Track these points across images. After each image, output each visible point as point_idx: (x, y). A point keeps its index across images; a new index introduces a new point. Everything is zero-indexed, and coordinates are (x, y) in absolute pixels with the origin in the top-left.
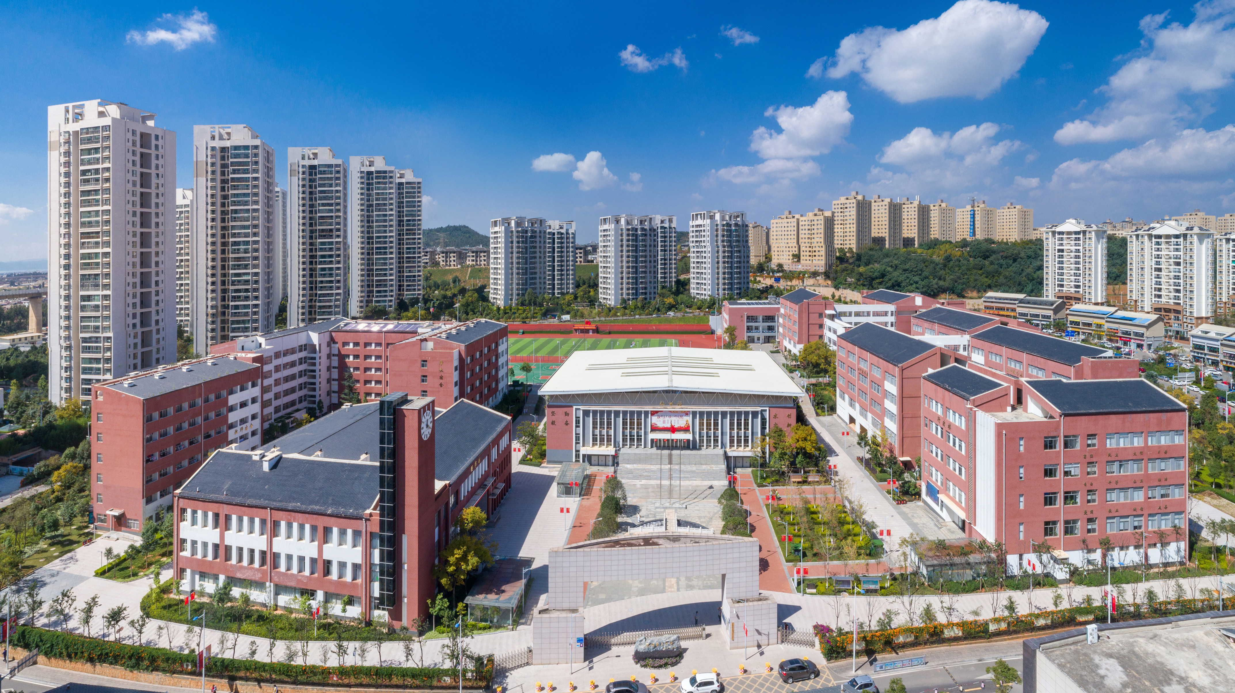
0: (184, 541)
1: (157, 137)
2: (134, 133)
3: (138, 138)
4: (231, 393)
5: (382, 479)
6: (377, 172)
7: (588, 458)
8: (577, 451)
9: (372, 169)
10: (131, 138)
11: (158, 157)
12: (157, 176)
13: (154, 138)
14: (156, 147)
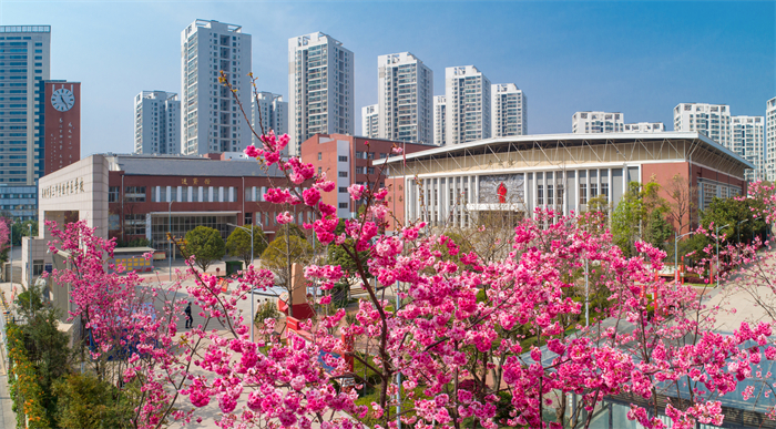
1: (235, 38)
2: (215, 35)
3: (219, 39)
10: (213, 39)
11: (235, 51)
12: (234, 64)
13: (231, 39)
14: (234, 44)
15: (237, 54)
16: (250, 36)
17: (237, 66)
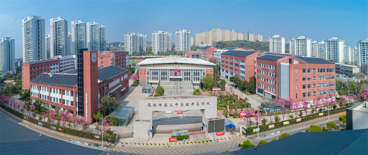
0: (32, 93)
1: (41, 20)
2: (36, 20)
3: (37, 21)
4: (51, 65)
5: (78, 79)
6: (94, 25)
7: (151, 84)
8: (148, 82)
9: (93, 24)
10: (36, 21)
11: (41, 24)
12: (41, 27)
13: (40, 20)
14: (41, 22)
15: (42, 25)
16: (44, 19)
17: (42, 28)
